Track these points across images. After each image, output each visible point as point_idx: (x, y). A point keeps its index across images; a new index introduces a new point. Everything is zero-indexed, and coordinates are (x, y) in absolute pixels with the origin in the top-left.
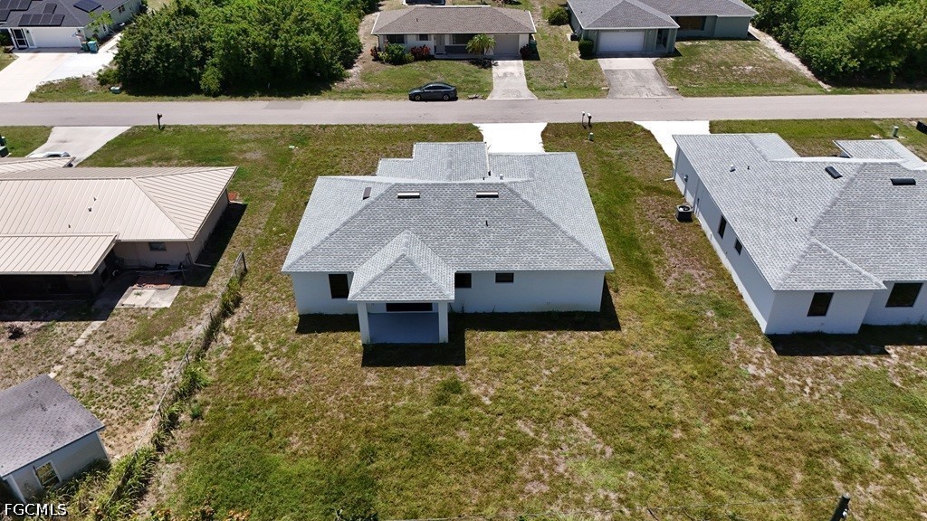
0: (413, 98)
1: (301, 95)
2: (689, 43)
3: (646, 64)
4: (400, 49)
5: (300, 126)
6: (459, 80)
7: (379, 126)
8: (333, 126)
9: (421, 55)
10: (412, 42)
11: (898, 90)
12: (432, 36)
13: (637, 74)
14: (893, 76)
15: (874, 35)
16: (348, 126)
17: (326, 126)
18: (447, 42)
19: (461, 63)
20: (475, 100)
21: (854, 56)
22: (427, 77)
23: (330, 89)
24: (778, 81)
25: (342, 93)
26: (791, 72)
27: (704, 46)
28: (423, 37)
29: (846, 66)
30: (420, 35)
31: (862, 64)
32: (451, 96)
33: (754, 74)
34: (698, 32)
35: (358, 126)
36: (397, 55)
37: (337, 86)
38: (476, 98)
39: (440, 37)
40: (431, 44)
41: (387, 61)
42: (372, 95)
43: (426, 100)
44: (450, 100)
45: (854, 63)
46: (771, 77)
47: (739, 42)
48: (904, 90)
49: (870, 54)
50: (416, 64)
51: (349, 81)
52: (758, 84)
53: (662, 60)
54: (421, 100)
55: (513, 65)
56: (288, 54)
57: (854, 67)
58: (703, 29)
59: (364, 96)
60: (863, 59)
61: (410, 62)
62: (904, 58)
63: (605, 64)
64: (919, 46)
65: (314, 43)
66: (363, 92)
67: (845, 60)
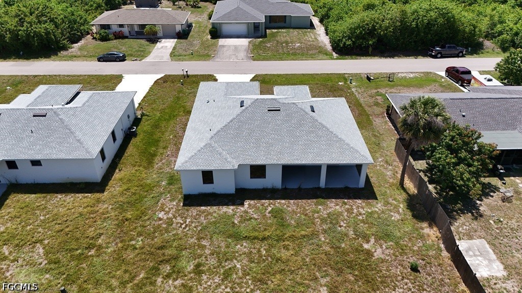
0: (100, 59)
1: (37, 58)
2: (276, 30)
3: (244, 42)
4: (105, 32)
5: (22, 76)
6: (134, 50)
7: (68, 76)
8: (41, 76)
9: (119, 36)
10: (115, 29)
11: (373, 58)
12: (126, 25)
13: (236, 48)
14: (370, 49)
15: (358, 27)
16: (49, 76)
17: (36, 76)
18: (136, 29)
19: (141, 40)
20: (135, 61)
21: (350, 38)
22: (117, 48)
23: (57, 55)
24: (311, 52)
25: (63, 57)
26: (320, 47)
27: (282, 32)
28: (121, 26)
29: (345, 43)
30: (119, 25)
31: (354, 43)
32: (122, 59)
33: (300, 48)
34: (282, 24)
35: (55, 76)
36: (103, 36)
37: (63, 53)
38: (136, 60)
39: (131, 26)
40: (125, 30)
41: (99, 40)
42: (79, 58)
43: (106, 61)
44: (120, 61)
45: (349, 42)
46: (308, 49)
47: (302, 30)
48: (376, 57)
49: (358, 37)
50: (115, 41)
51: (70, 50)
52: (299, 54)
53: (254, 40)
54: (104, 61)
55: (170, 42)
56: (28, 35)
57: (350, 45)
58: (285, 22)
59: (75, 59)
60: (353, 40)
61: (112, 40)
62: (376, 39)
63: (222, 41)
64: (382, 33)
65: (46, 29)
66: (75, 57)
67: (344, 40)
